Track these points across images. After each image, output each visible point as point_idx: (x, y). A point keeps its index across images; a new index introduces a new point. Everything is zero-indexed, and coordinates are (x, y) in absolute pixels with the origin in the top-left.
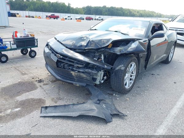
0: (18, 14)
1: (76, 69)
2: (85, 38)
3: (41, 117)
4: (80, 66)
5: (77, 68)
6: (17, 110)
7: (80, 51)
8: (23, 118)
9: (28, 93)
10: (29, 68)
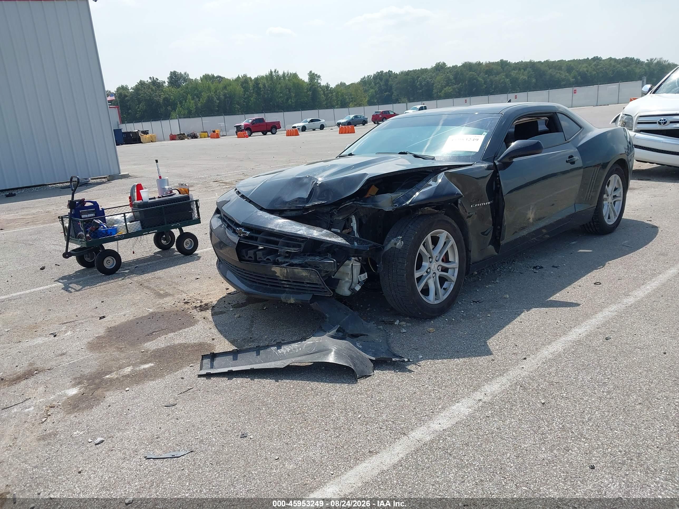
0: (146, 133)
1: (283, 261)
2: (305, 180)
3: (200, 376)
4: (292, 250)
5: (286, 257)
6: (147, 366)
7: (294, 213)
8: (159, 381)
9: (172, 334)
10: (176, 280)
